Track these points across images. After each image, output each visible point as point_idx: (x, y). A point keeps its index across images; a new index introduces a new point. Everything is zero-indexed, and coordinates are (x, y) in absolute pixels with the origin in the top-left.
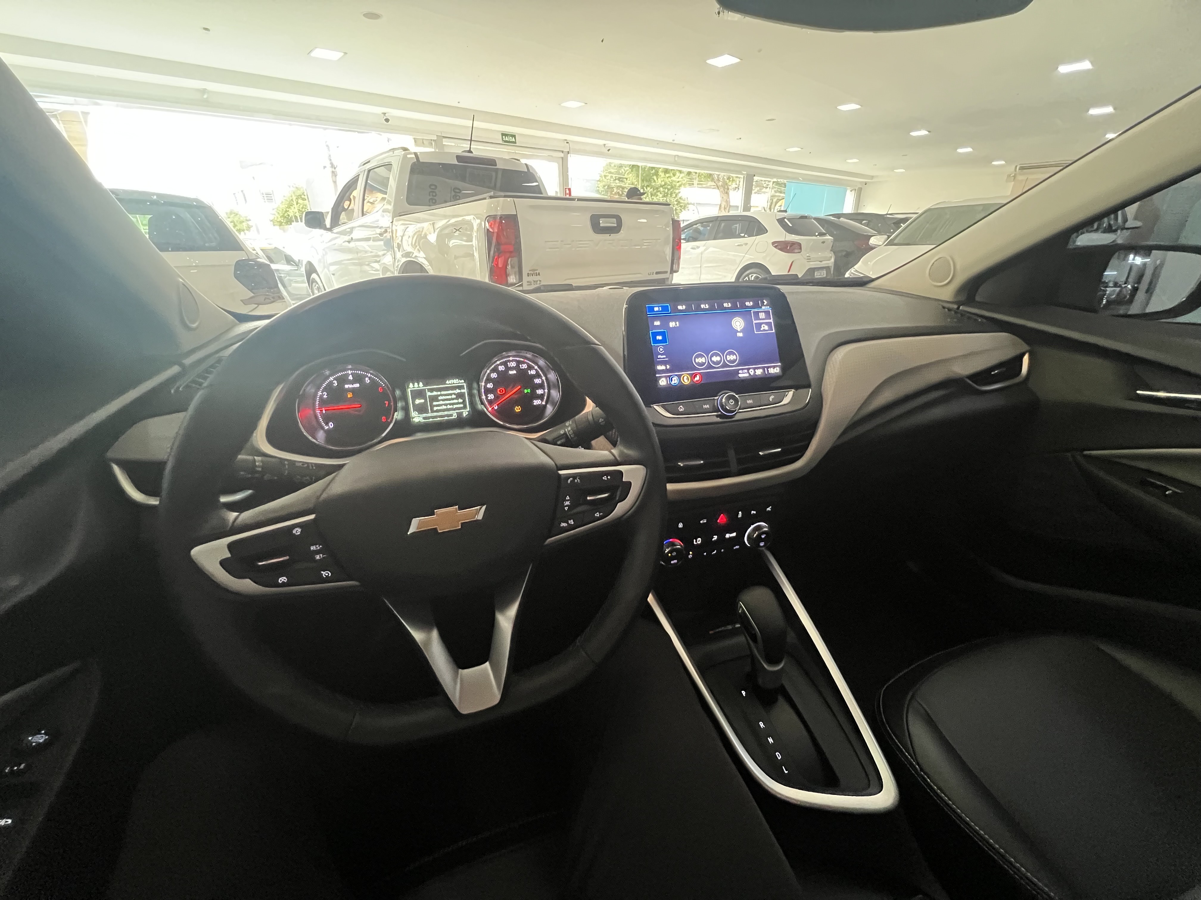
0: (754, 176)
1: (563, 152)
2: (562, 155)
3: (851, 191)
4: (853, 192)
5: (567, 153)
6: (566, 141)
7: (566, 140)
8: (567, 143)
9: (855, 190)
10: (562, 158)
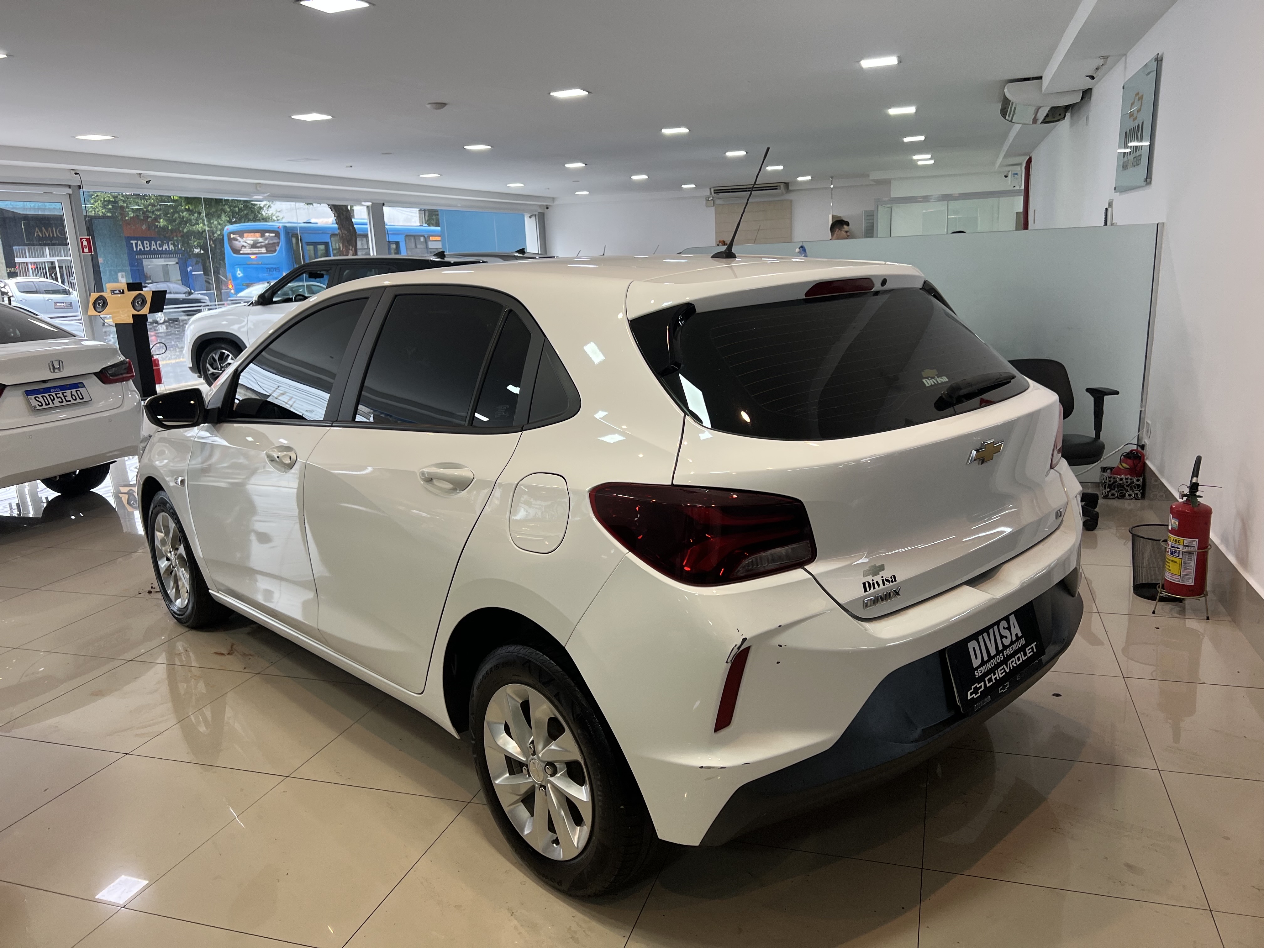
0: (384, 204)
1: (70, 187)
2: (70, 191)
3: (530, 217)
4: (533, 218)
5: (77, 188)
6: (73, 172)
7: (72, 170)
8: (76, 174)
9: (535, 215)
10: (69, 195)
